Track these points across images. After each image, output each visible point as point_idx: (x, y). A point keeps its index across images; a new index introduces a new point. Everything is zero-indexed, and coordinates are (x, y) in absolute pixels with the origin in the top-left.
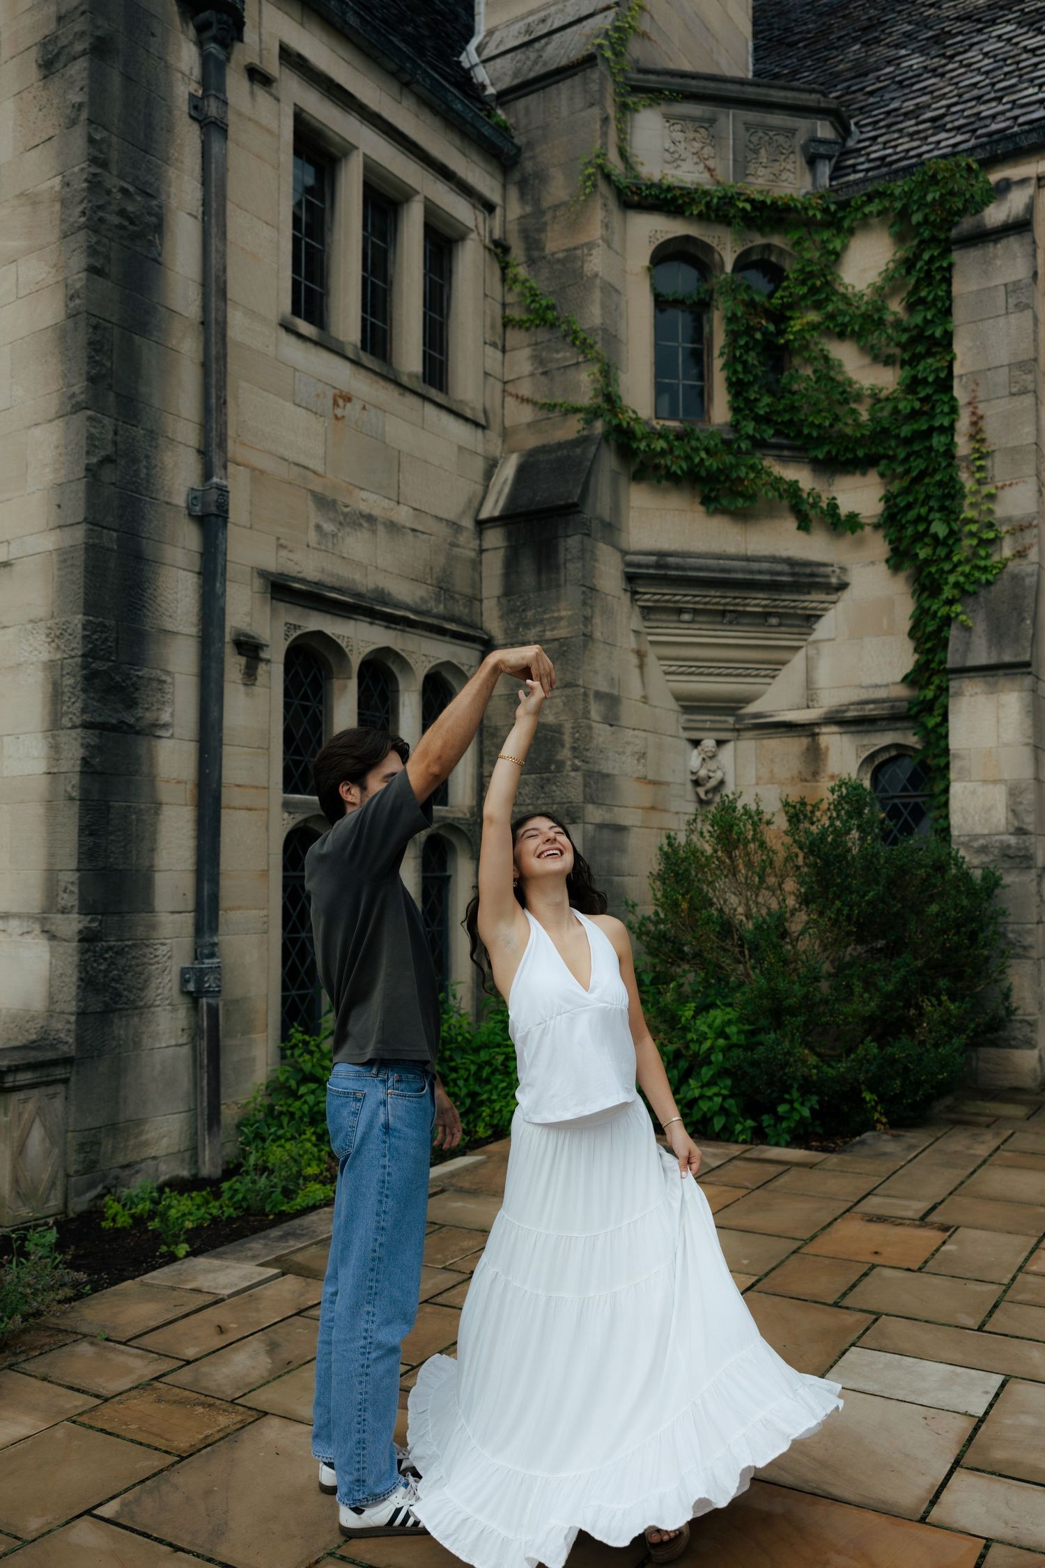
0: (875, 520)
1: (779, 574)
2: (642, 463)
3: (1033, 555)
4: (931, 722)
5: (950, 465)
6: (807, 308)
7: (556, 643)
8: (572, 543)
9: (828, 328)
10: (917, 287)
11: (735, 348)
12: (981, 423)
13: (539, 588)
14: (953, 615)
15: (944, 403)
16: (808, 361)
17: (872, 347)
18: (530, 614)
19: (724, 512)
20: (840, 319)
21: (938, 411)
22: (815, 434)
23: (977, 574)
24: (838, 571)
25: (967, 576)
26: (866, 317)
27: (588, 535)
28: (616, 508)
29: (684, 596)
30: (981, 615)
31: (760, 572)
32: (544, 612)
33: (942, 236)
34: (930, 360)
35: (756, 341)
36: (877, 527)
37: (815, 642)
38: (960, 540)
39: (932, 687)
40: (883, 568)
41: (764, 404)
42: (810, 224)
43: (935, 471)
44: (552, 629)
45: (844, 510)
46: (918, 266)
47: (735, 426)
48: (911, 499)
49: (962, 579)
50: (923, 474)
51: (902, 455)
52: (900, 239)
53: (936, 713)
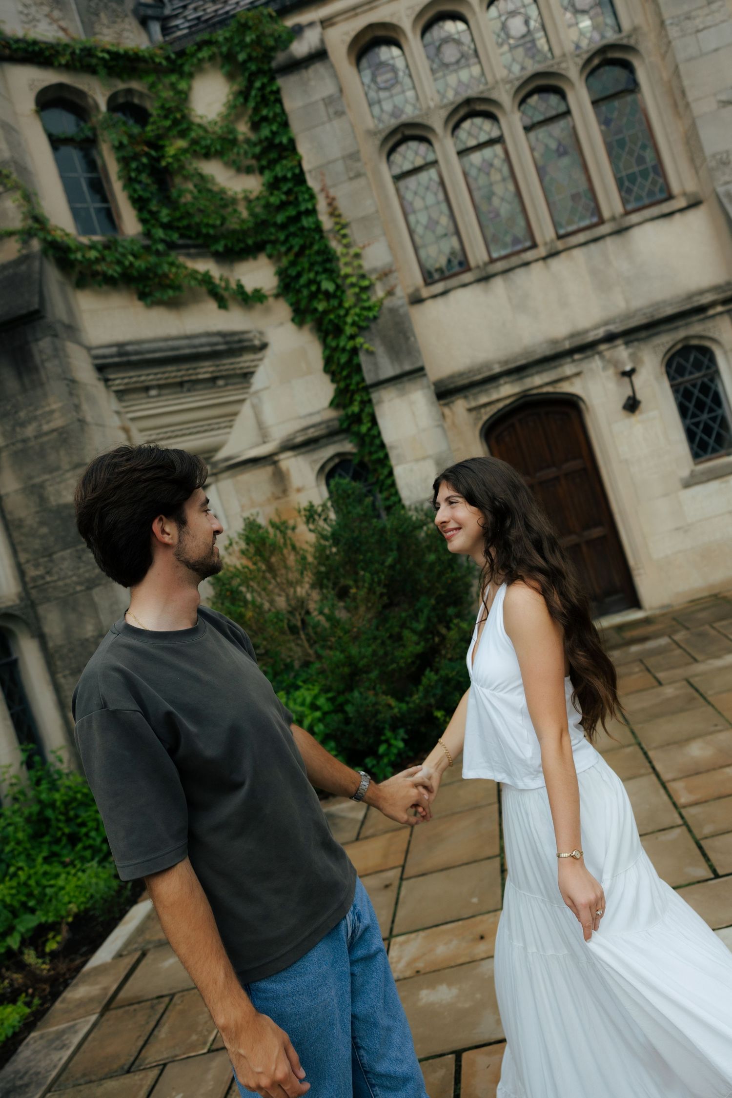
0: (275, 292)
1: (216, 344)
2: (81, 273)
3: (400, 292)
4: (364, 429)
5: (322, 237)
6: (174, 137)
7: (55, 435)
8: (43, 346)
9: (195, 151)
10: (256, 110)
11: (129, 171)
12: (336, 203)
13: (24, 390)
14: (358, 346)
15: (303, 193)
16: (186, 178)
17: (234, 162)
18: (22, 414)
19: (160, 303)
20: (203, 143)
21: (300, 198)
22: (211, 231)
23: (365, 313)
24: (258, 335)
25: (358, 315)
26: (223, 139)
27: (56, 336)
28: (70, 312)
29: (147, 376)
30: (377, 342)
31: (202, 345)
32: (36, 409)
33: (266, 67)
34: (284, 162)
35: (144, 165)
36: (277, 296)
37: (256, 392)
38: (343, 292)
39: (356, 403)
40: (291, 327)
41: (165, 215)
42: (159, 71)
43: (312, 244)
44: (48, 422)
45: (249, 288)
46: (253, 93)
47: (148, 234)
48: (299, 268)
49: (356, 318)
50: (303, 248)
51: (282, 236)
52: (231, 77)
53: (365, 421)
